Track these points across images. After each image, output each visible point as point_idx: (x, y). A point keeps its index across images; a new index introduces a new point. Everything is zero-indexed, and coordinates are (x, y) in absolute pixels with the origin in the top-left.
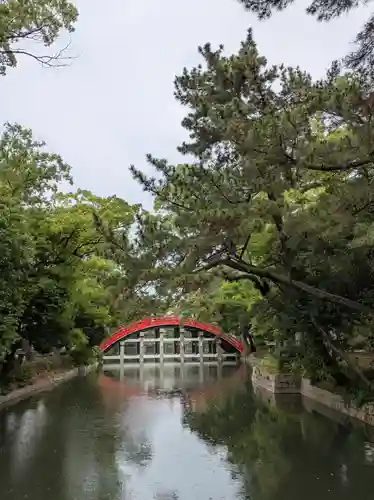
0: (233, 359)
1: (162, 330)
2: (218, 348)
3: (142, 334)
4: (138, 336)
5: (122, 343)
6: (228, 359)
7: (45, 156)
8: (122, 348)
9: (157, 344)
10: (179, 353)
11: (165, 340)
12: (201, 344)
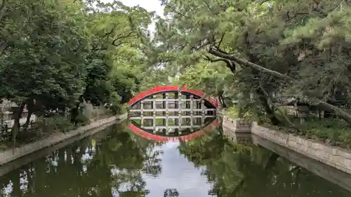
0: (212, 112)
1: (167, 94)
2: (202, 105)
3: (154, 96)
4: (152, 98)
5: (142, 102)
6: (209, 113)
8: (142, 105)
9: (164, 102)
10: (177, 108)
11: (169, 100)
12: (191, 103)
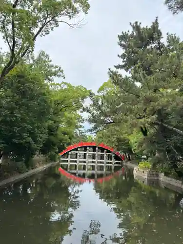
0: (119, 163)
1: (88, 148)
2: (113, 158)
3: (79, 149)
4: (77, 150)
5: (69, 153)
6: (117, 163)
7: (52, 66)
8: (69, 156)
9: (85, 154)
10: (95, 159)
11: (89, 153)
12: (105, 156)
